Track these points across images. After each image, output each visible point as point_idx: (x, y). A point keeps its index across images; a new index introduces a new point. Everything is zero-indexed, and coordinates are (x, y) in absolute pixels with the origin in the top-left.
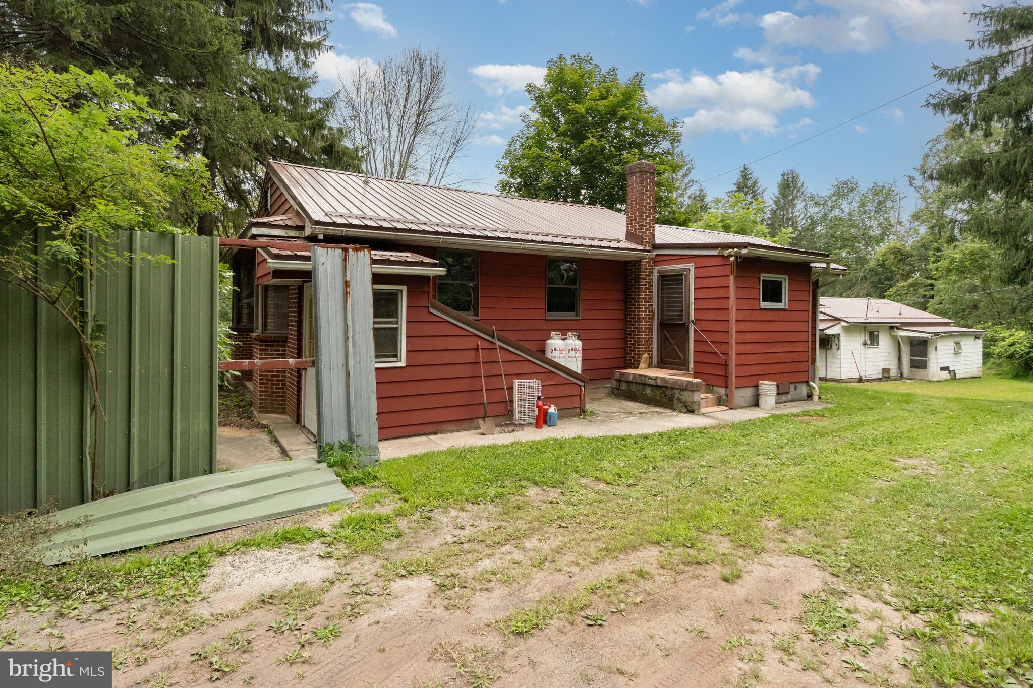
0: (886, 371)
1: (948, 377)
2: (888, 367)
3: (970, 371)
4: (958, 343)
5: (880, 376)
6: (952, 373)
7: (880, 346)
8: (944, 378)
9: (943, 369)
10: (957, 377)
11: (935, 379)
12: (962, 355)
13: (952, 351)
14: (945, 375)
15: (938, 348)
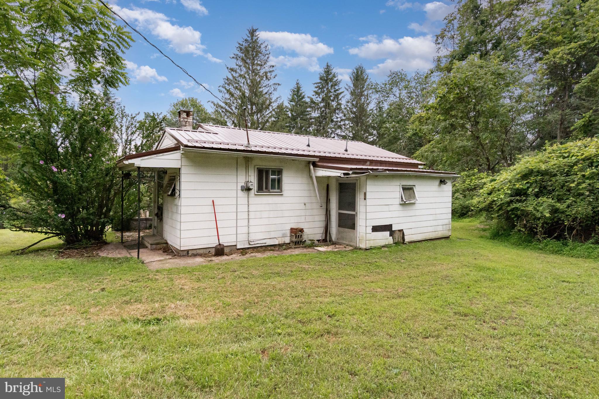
0: (297, 232)
1: (390, 240)
2: (301, 226)
3: (431, 229)
4: (408, 190)
5: (287, 240)
6: (397, 235)
7: (285, 193)
8: (383, 243)
9: (376, 229)
10: (407, 239)
11: (363, 246)
12: (417, 206)
13: (398, 201)
14: (384, 238)
15: (367, 197)
